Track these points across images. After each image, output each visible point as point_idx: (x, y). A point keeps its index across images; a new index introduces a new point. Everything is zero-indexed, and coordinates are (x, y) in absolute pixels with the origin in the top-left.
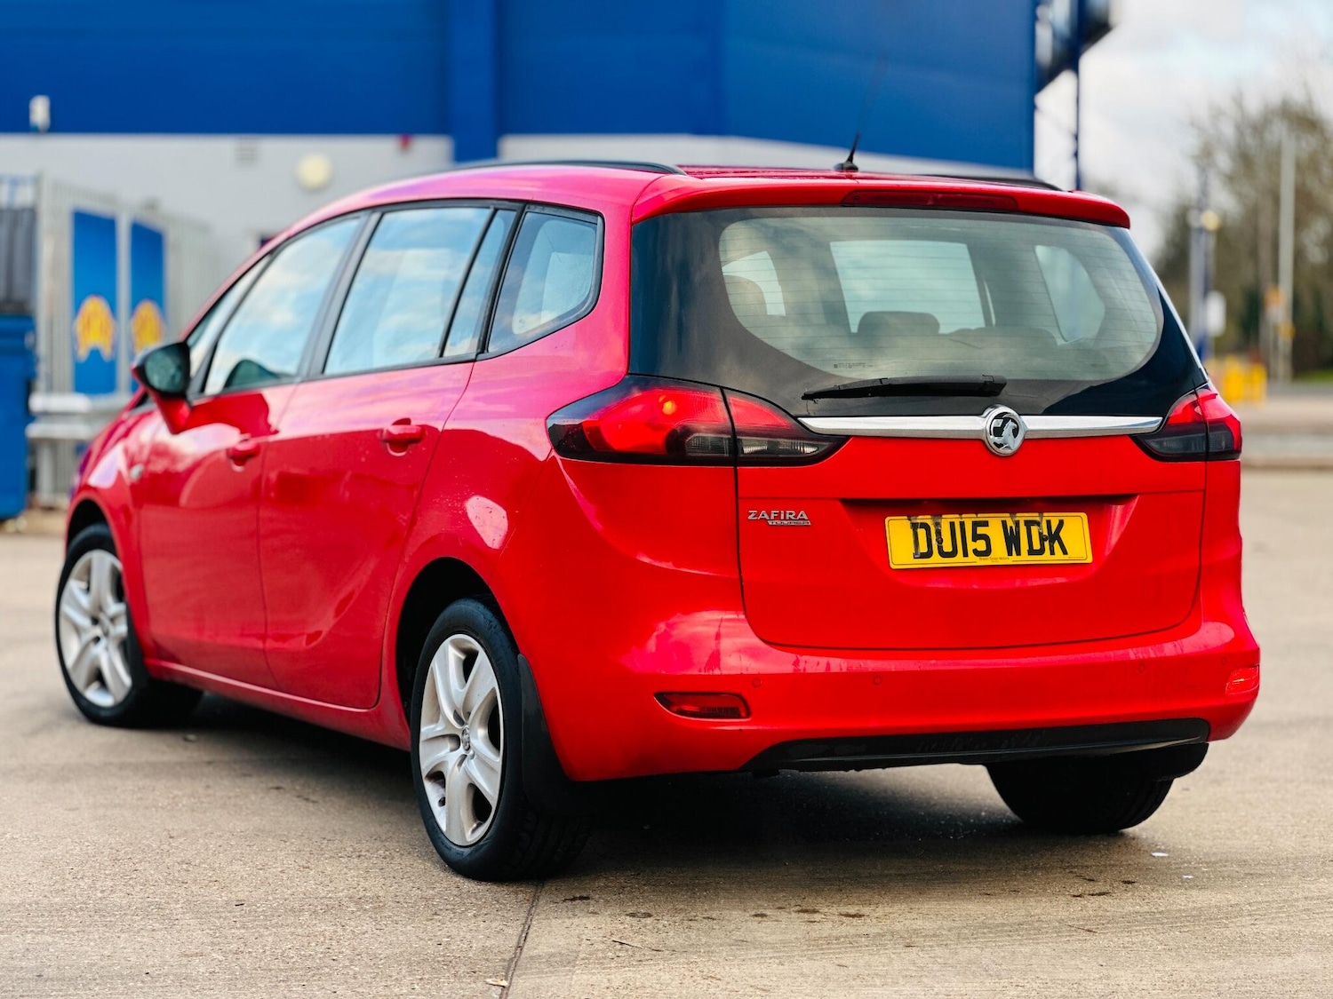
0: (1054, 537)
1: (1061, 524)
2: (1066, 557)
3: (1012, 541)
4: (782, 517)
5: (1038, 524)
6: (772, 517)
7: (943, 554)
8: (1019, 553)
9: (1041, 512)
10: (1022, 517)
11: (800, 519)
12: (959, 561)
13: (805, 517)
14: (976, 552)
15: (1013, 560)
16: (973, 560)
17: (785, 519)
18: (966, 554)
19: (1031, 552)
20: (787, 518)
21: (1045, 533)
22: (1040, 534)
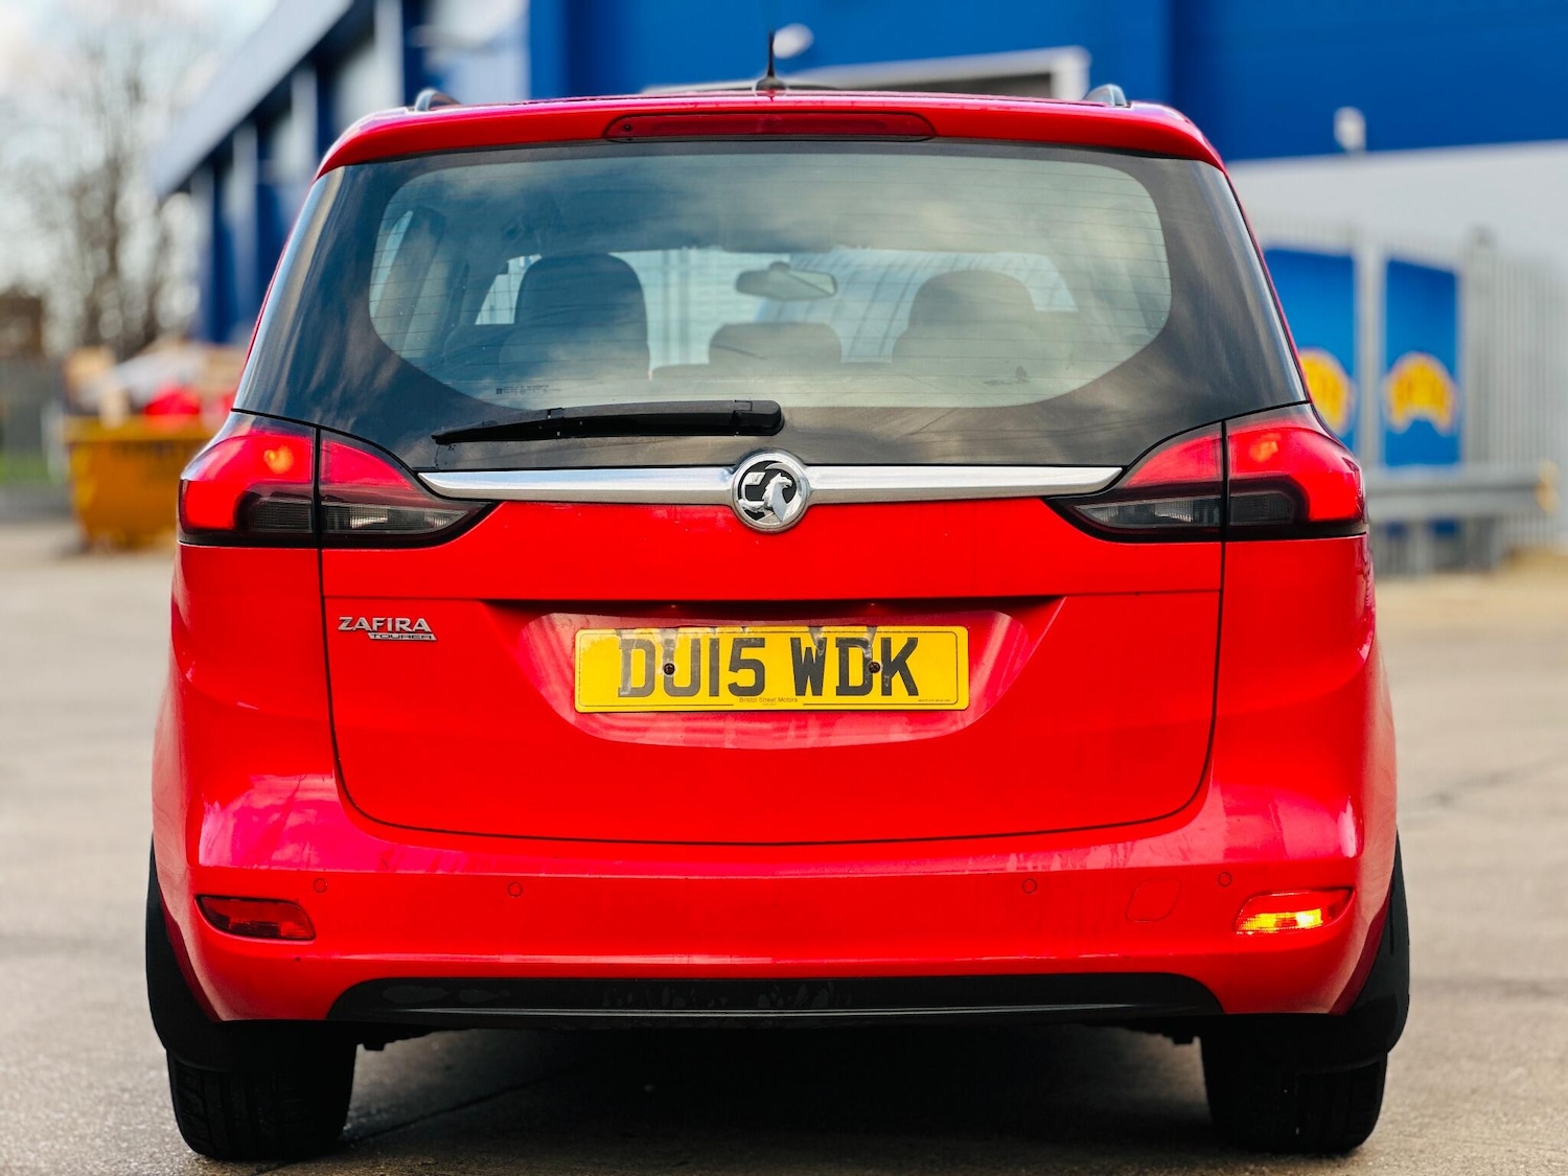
0: (896, 665)
1: (912, 644)
2: (914, 699)
3: (807, 671)
4: (390, 628)
5: (865, 644)
6: (375, 628)
7: (672, 690)
8: (817, 691)
9: (872, 624)
10: (832, 633)
11: (417, 631)
12: (702, 700)
13: (426, 627)
14: (735, 689)
15: (808, 701)
16: (728, 701)
17: (394, 631)
18: (714, 692)
19: (844, 689)
20: (398, 629)
21: (877, 658)
22: (866, 661)
